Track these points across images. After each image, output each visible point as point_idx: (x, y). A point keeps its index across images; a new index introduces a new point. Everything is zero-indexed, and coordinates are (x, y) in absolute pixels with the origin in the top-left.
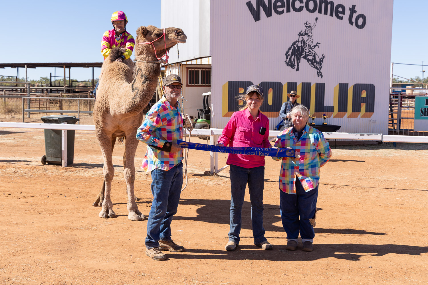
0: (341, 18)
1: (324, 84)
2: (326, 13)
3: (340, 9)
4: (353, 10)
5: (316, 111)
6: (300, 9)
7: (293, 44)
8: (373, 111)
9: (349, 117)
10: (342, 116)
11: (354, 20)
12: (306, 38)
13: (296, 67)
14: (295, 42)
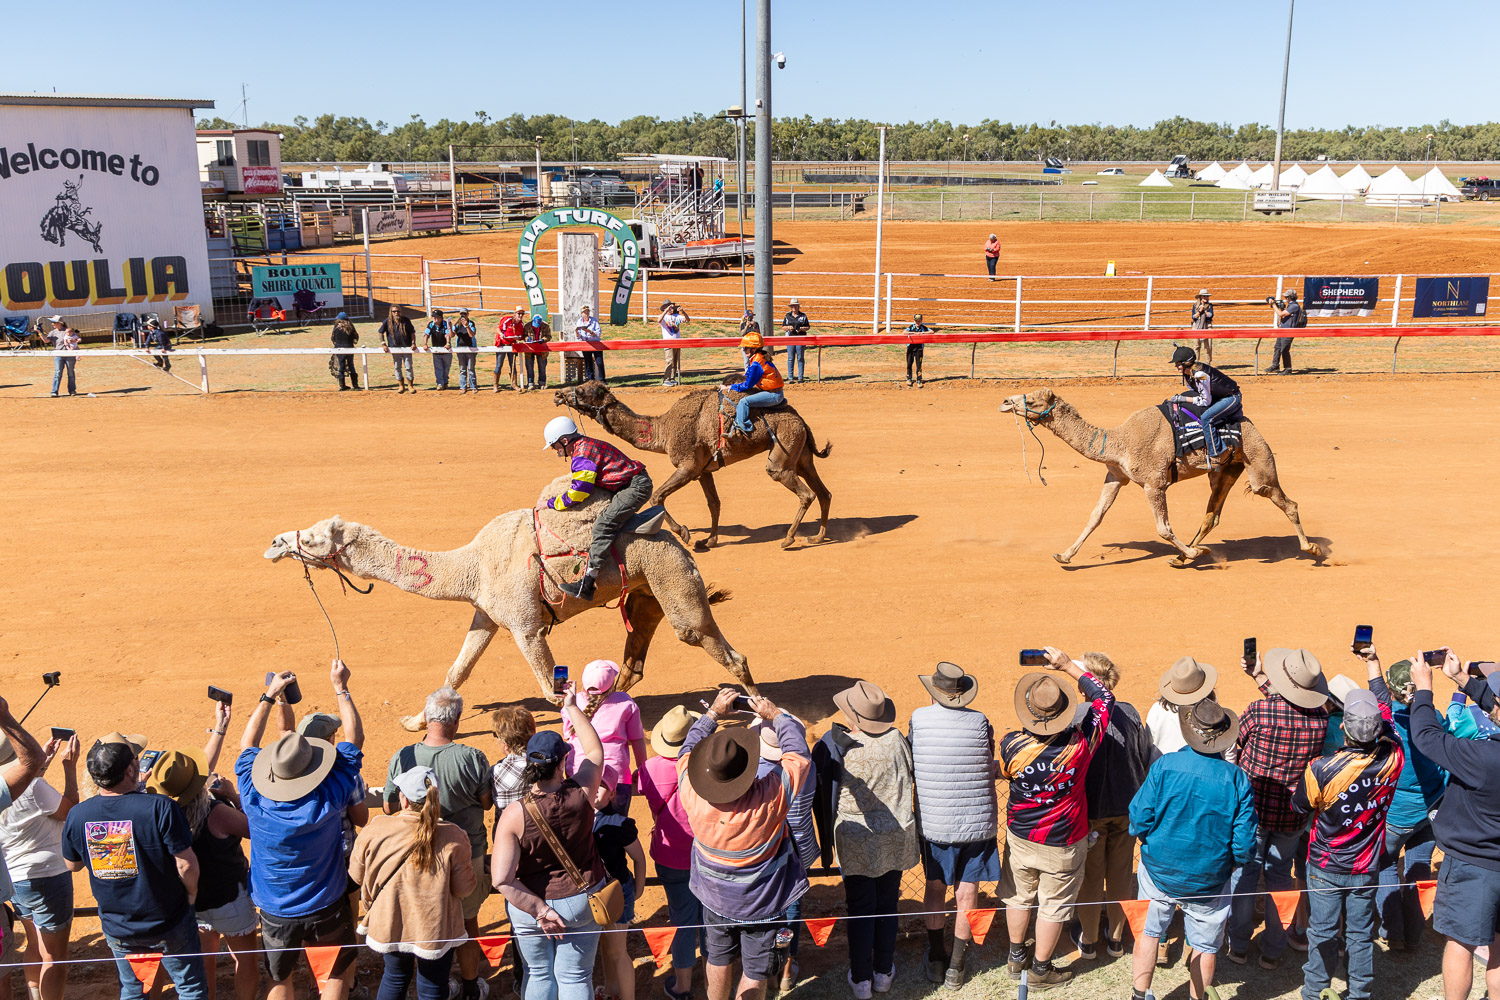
0: (120, 173)
1: (106, 261)
2: (94, 167)
3: (116, 161)
4: (136, 161)
5: (99, 297)
6: (55, 165)
7: (51, 212)
8: (187, 291)
9: (151, 301)
10: (141, 301)
11: (139, 175)
12: (68, 202)
13: (60, 241)
14: (53, 209)
